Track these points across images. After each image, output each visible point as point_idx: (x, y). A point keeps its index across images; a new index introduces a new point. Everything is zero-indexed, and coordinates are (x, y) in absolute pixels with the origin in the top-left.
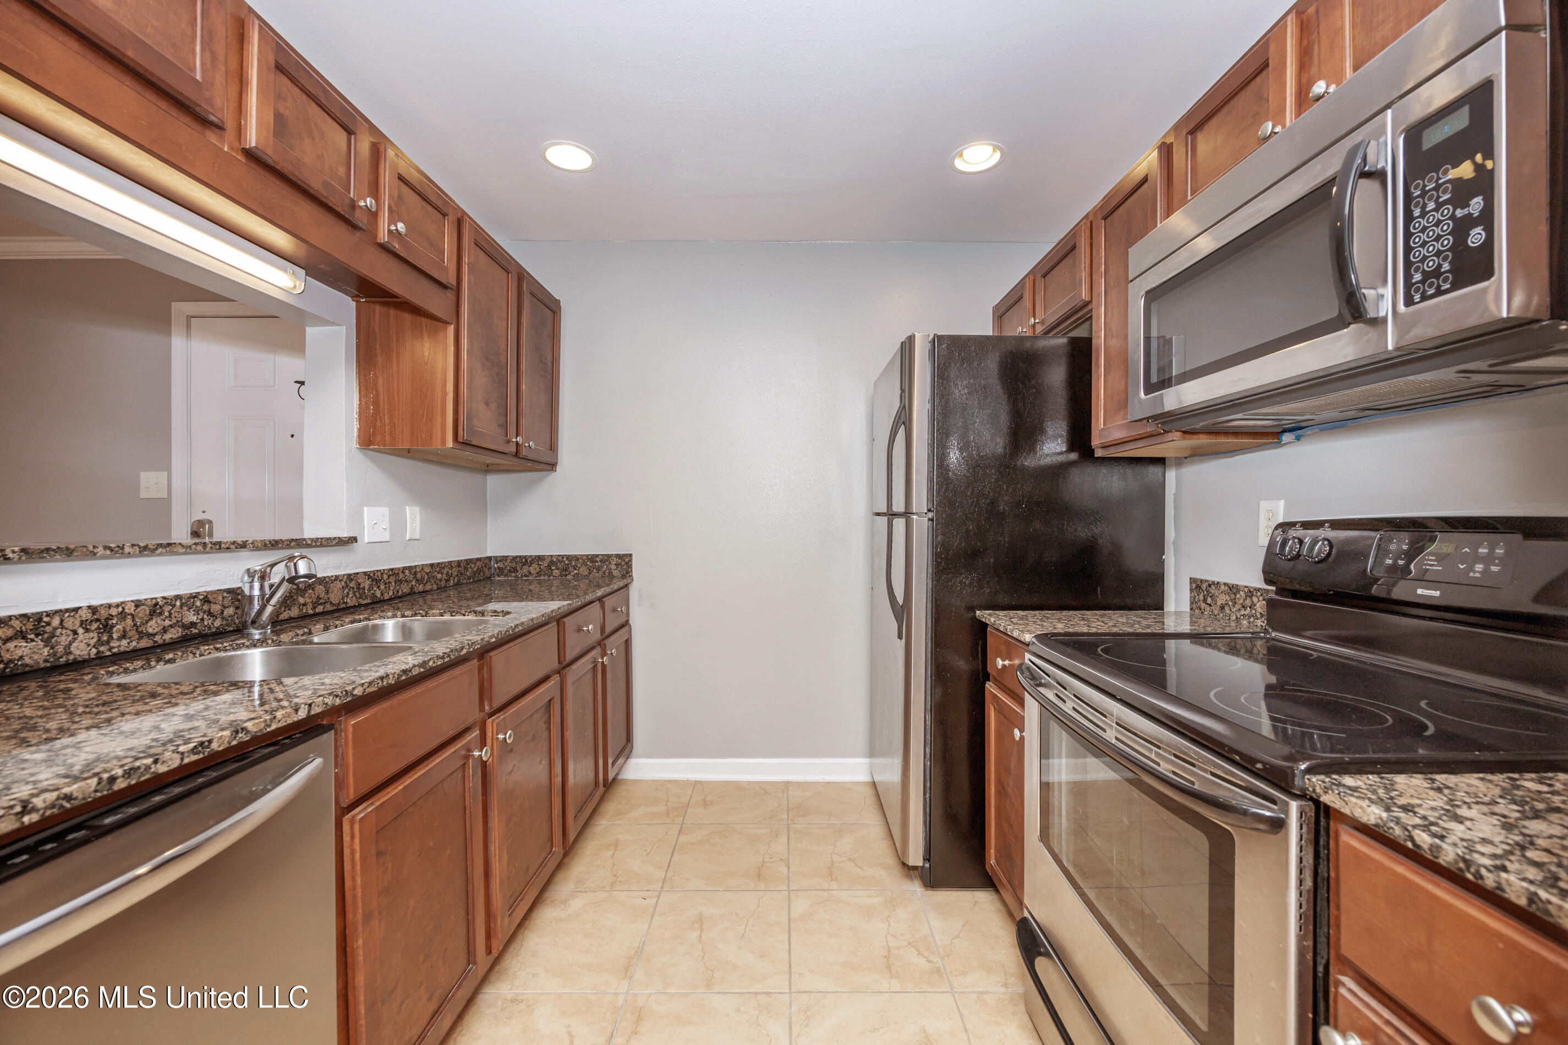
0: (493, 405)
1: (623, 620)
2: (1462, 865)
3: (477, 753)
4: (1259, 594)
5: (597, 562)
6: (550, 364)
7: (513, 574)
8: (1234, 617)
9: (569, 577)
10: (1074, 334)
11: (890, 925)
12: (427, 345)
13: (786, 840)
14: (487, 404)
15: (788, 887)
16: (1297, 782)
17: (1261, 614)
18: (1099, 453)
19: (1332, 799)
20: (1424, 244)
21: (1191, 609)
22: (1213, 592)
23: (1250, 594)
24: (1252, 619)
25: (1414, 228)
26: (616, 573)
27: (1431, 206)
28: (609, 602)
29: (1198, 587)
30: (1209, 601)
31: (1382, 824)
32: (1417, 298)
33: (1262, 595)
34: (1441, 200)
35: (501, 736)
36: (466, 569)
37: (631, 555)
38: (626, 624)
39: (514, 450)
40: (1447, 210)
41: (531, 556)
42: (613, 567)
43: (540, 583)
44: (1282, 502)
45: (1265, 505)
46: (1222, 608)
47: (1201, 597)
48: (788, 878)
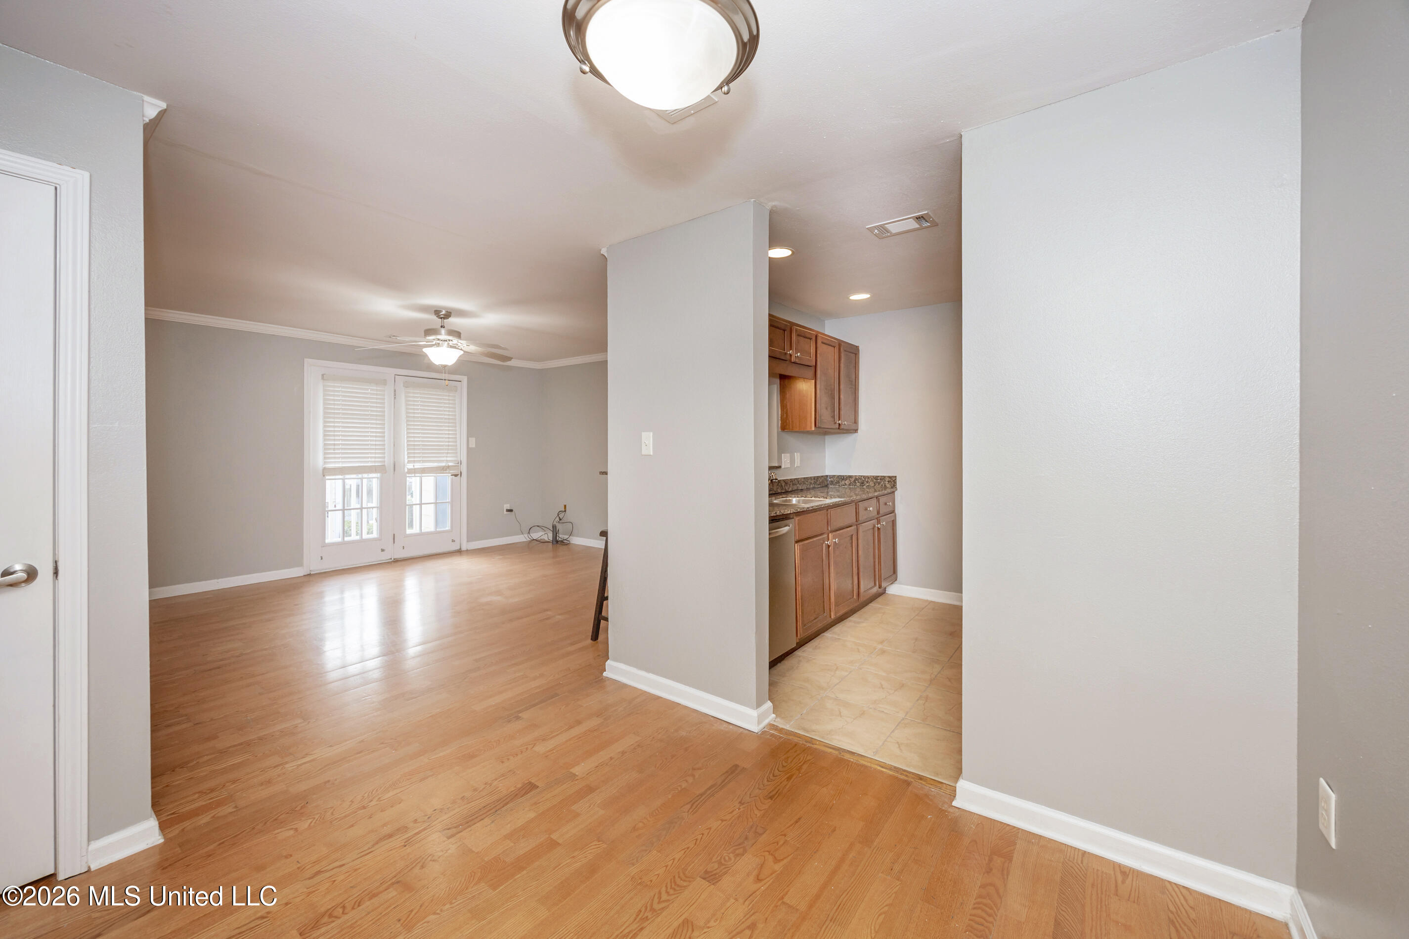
0: (829, 409)
1: (891, 509)
3: (827, 543)
5: (878, 479)
6: (854, 381)
7: (838, 484)
9: (864, 487)
12: (804, 385)
14: (827, 409)
26: (888, 485)
28: (882, 500)
35: (834, 540)
36: (817, 480)
37: (896, 477)
38: (893, 512)
39: (837, 426)
41: (846, 476)
42: (887, 483)
43: (850, 488)
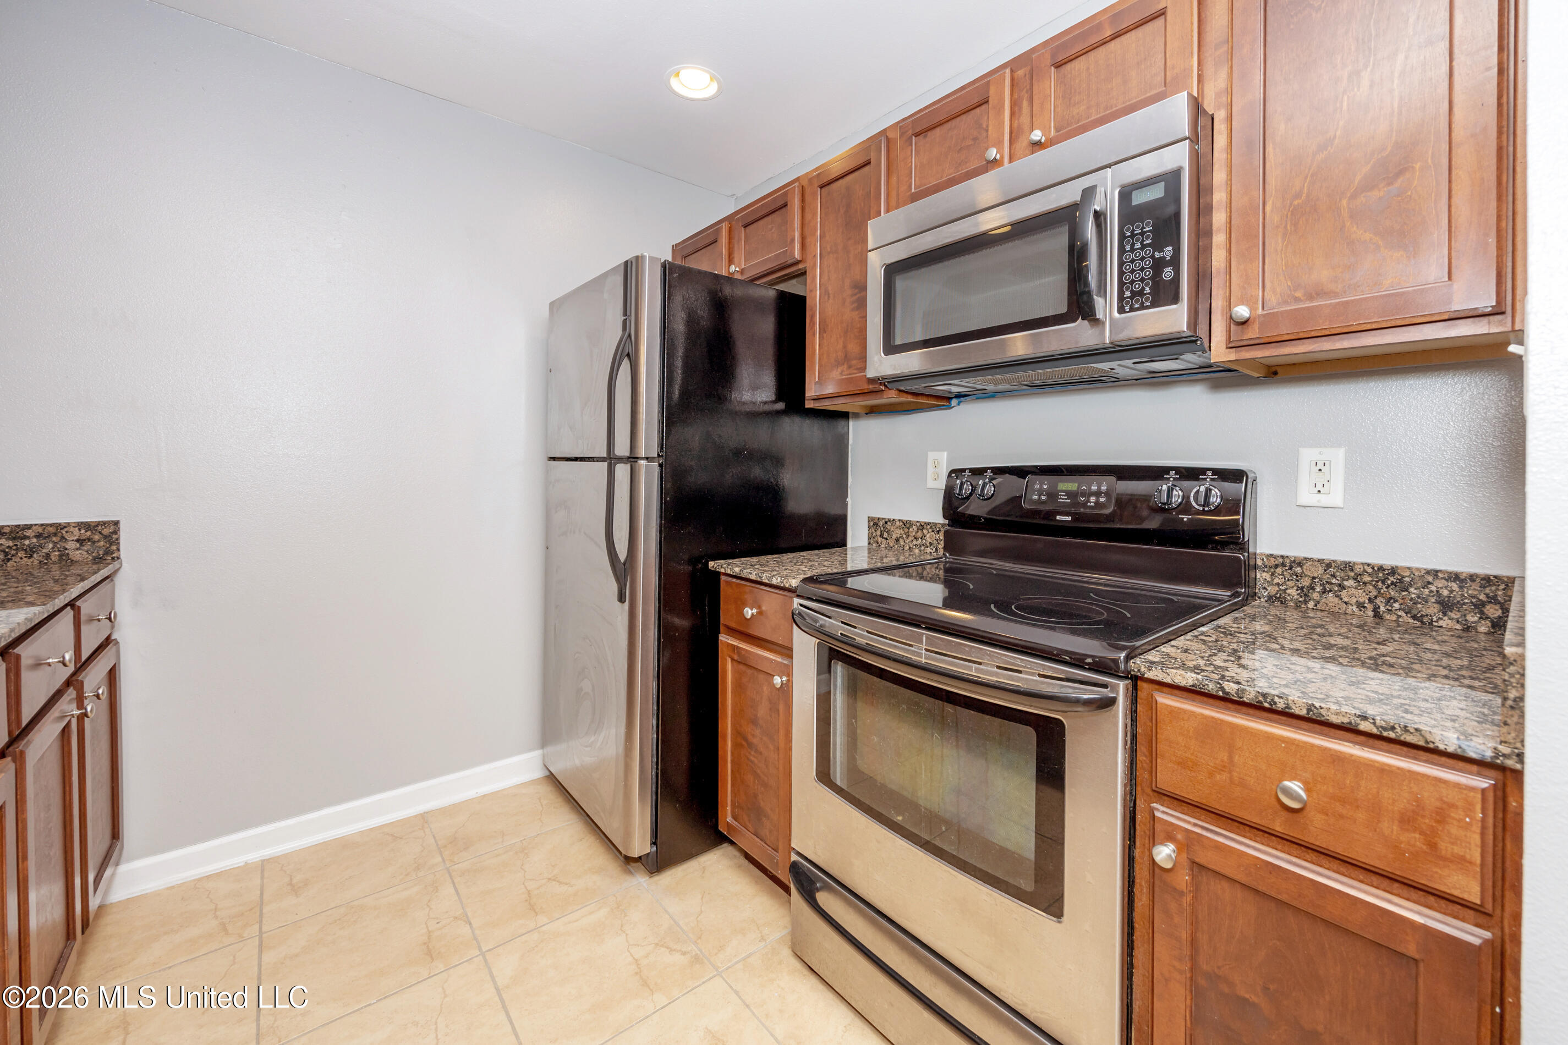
1: (107, 633)
2: (1261, 698)
4: (929, 527)
5: (25, 538)
8: (908, 547)
10: (782, 287)
11: (627, 935)
13: (452, 890)
15: (480, 949)
16: (1122, 667)
17: (930, 543)
18: (809, 405)
19: (1156, 673)
20: (1133, 271)
21: (869, 544)
22: (889, 527)
23: (921, 528)
24: (923, 548)
25: (1126, 258)
26: (78, 554)
27: (1138, 245)
28: (86, 607)
29: (876, 524)
30: (886, 535)
31: (1198, 684)
32: (1127, 308)
33: (931, 528)
34: (1145, 243)
37: (116, 523)
38: (111, 639)
40: (1149, 250)
42: (72, 545)
44: (945, 453)
45: (932, 456)
46: (897, 540)
47: (879, 533)
48: (476, 939)
